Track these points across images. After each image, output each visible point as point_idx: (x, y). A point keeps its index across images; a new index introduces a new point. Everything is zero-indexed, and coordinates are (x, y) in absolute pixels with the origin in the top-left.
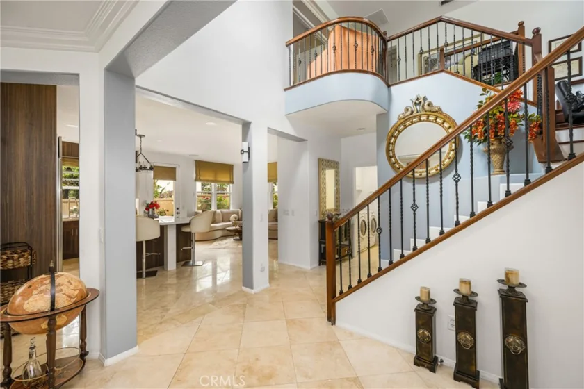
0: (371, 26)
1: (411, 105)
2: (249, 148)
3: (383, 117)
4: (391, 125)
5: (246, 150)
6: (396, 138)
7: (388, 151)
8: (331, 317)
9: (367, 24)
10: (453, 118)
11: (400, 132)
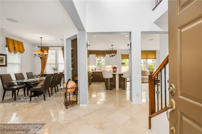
5: (129, 44)
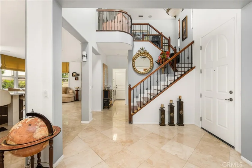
0: (130, 17)
1: (140, 50)
2: (87, 55)
3: (131, 52)
4: (133, 56)
6: (135, 60)
7: (133, 64)
8: (130, 121)
9: (129, 15)
10: (152, 56)
11: (136, 58)
